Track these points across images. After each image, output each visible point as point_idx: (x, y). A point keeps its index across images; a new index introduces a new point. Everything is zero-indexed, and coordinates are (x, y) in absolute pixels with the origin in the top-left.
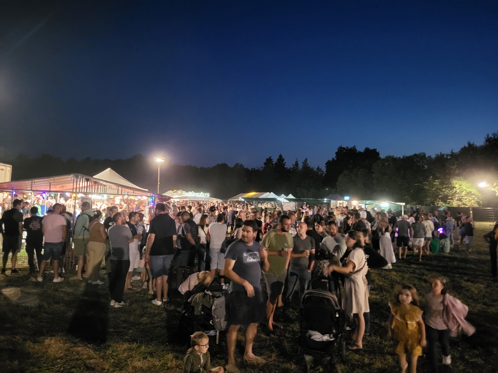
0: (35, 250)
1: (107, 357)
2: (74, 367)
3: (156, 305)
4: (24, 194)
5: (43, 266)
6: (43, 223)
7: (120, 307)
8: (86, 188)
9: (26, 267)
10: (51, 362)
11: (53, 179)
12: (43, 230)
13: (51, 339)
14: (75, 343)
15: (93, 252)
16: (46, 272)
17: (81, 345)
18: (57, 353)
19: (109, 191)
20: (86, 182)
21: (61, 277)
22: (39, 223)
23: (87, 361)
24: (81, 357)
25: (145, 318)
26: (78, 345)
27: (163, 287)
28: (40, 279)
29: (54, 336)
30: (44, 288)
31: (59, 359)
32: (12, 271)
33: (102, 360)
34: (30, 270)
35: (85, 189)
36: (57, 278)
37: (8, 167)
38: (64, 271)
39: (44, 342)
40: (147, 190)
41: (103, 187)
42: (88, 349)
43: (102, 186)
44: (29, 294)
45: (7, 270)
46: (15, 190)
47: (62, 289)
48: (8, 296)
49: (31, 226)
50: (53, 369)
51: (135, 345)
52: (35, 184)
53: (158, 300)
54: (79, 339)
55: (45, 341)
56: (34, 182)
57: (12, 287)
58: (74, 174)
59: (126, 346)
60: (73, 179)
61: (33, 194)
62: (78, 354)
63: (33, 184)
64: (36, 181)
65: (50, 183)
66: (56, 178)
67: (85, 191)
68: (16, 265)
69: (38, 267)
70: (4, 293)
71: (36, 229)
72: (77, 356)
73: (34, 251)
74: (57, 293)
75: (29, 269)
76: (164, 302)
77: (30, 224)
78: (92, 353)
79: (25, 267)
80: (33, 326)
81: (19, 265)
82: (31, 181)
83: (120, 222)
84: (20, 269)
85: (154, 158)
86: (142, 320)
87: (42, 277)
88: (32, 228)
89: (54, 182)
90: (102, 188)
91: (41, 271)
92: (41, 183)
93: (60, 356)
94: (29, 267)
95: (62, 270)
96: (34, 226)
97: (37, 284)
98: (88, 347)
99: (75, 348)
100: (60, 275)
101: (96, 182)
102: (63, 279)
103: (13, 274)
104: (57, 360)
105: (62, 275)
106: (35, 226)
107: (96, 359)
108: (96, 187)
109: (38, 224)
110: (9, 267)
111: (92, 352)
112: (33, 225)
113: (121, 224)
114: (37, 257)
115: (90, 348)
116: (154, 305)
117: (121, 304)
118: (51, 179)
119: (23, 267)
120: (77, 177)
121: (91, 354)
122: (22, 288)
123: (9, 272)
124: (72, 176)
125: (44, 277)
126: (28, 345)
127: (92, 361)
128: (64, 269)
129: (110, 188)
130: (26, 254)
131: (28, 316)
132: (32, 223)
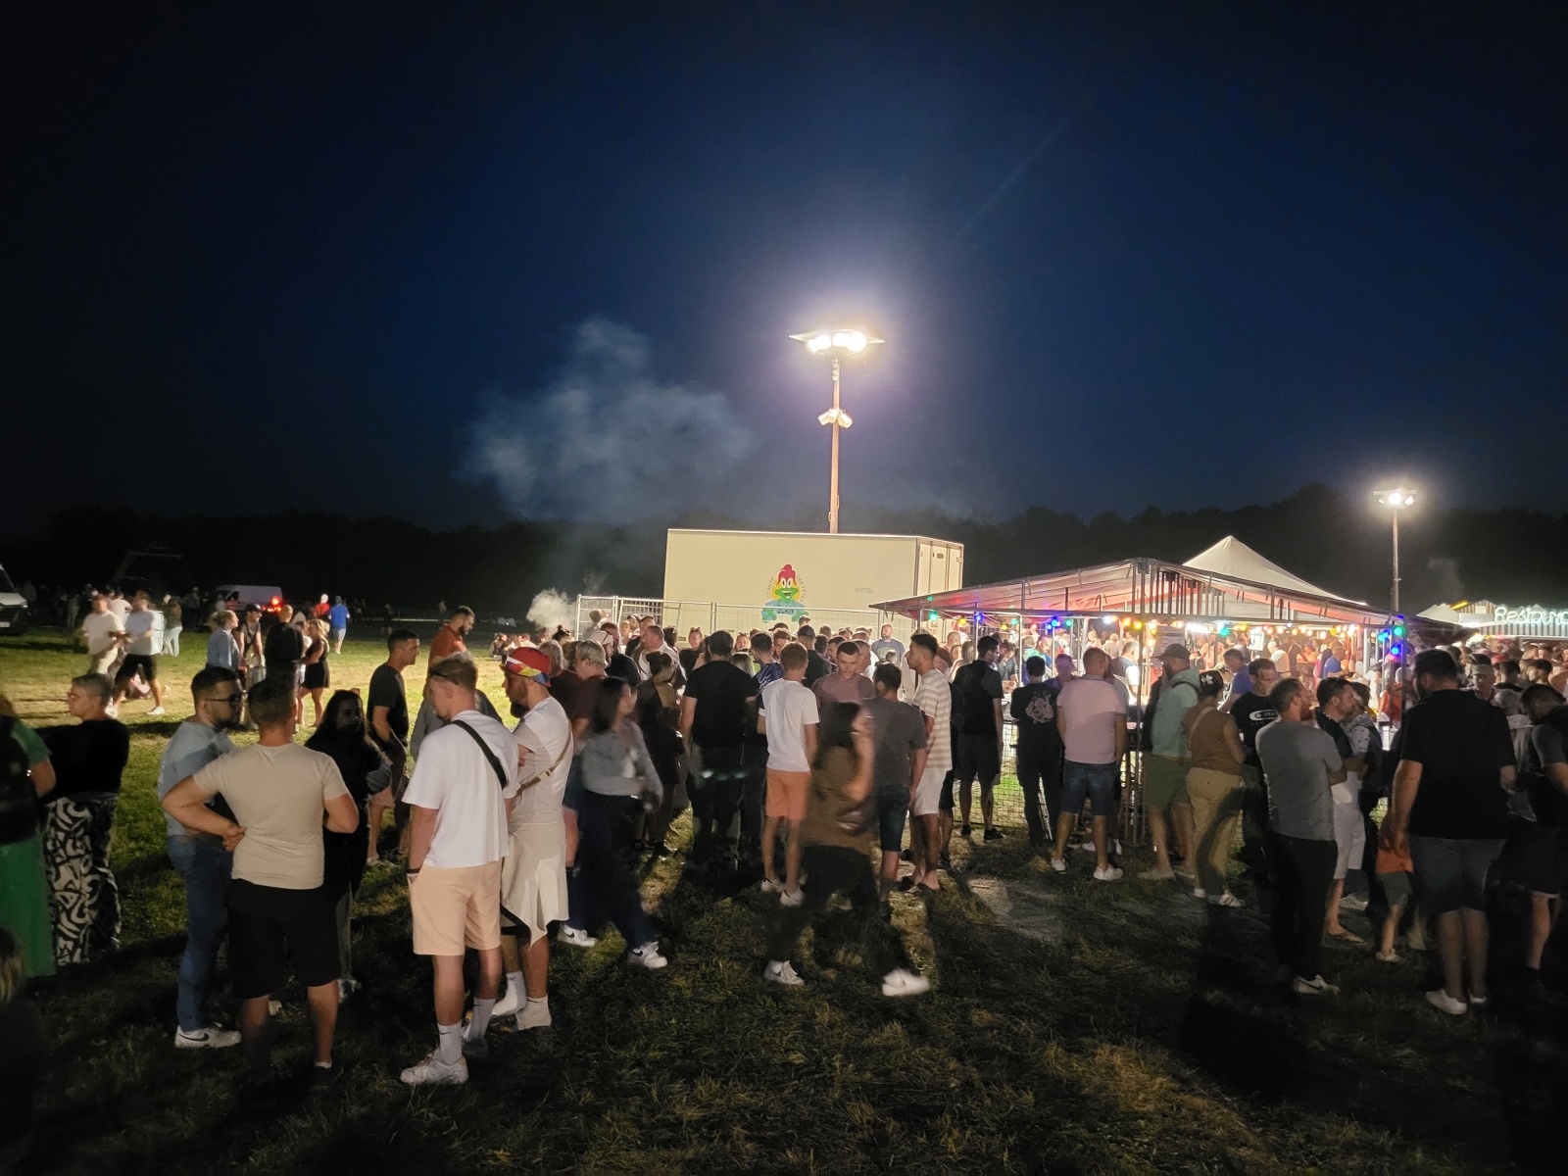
0: (1041, 780)
1: (1291, 1153)
2: (1190, 1157)
3: (1444, 1013)
4: (1001, 621)
5: (1064, 828)
6: (1059, 704)
7: (1314, 995)
8: (1166, 600)
9: (1019, 824)
10: (1123, 1120)
11: (1076, 576)
12: (1060, 723)
13: (1112, 1052)
14: (1182, 1081)
15: (1204, 800)
16: (1071, 846)
17: (1202, 1091)
18: (1134, 1099)
19: (1232, 609)
20: (1167, 584)
21: (1115, 866)
22: (1051, 703)
23: (1231, 1150)
24: (1207, 1130)
25: (1408, 1051)
26: (1193, 1090)
27: (1465, 949)
28: (1059, 866)
29: (1119, 1043)
30: (1072, 892)
31: (1142, 1118)
32: (986, 833)
33: (1275, 1159)
34: (1030, 835)
35: (1166, 605)
36: (1105, 870)
37: (955, 547)
38: (1119, 850)
39: (1094, 1055)
40: (1363, 604)
41: (1213, 598)
42: (1226, 1110)
43: (1210, 595)
44: (1037, 903)
45: (974, 829)
46: (979, 609)
47: (1120, 904)
48: (985, 899)
49: (1029, 711)
50: (1129, 1145)
51: (1384, 1138)
52: (1030, 594)
53: (1450, 995)
54: (1194, 1071)
55: (1099, 1051)
56: (1030, 588)
57: (992, 879)
58: (1133, 560)
59: (1351, 1131)
60: (1131, 574)
61: (1021, 619)
62: (1196, 1119)
63: (1027, 592)
64: (1032, 583)
65: (1067, 589)
66: (1085, 573)
67: (1166, 612)
68: (994, 817)
69: (1049, 829)
70: (975, 890)
71: (1042, 721)
72: (1195, 1125)
73: (1038, 782)
74: (1109, 916)
75: (1027, 832)
76: (1476, 1005)
77: (1027, 706)
78: (1240, 1126)
79: (1016, 826)
80: (1058, 1000)
81: (1002, 817)
82: (1020, 586)
83: (1295, 710)
84: (1005, 829)
85: (1375, 493)
86: (1399, 1053)
87: (1064, 860)
88: (1033, 716)
89: (1081, 586)
90: (1210, 599)
91: (1061, 842)
92: (1045, 592)
93: (1145, 1109)
94: (1027, 826)
95: (1114, 845)
96: (1038, 712)
97: (1051, 879)
98: (1226, 1105)
99: (1186, 1097)
100: (1112, 861)
101: (1195, 581)
102: (1120, 872)
103: (989, 841)
104: (1136, 1119)
105: (1116, 859)
106: (1040, 709)
107: (1256, 1148)
108: (1195, 596)
109: (1048, 706)
110: (978, 821)
111: (1239, 1124)
112: (1034, 707)
113: (1298, 718)
114: (1046, 799)
115: (1234, 1109)
116: (1435, 1009)
117: (1313, 983)
118: (1071, 579)
119: (1010, 825)
120: (1143, 569)
121: (1237, 1129)
122: (1016, 884)
123: (979, 834)
124: (1128, 565)
125: (1067, 860)
126: (1052, 1053)
127: (1243, 1152)
128: (1120, 843)
129: (1240, 599)
130: (1019, 790)
131: (1042, 967)
132: (1032, 703)
